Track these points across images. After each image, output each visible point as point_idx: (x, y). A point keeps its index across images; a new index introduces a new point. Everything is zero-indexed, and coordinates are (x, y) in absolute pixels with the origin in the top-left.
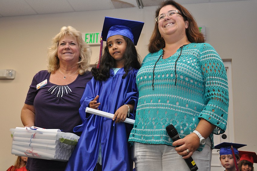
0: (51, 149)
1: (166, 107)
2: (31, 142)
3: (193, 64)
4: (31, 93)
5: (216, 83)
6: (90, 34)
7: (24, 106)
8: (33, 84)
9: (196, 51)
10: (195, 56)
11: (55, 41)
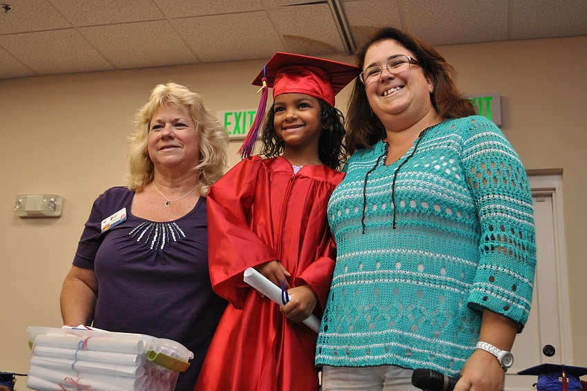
0: (125, 377)
1: (394, 278)
2: (76, 358)
3: (448, 172)
4: (87, 240)
5: (496, 209)
6: (236, 113)
7: (71, 271)
8: (92, 219)
9: (455, 139)
10: (453, 151)
11: (143, 120)
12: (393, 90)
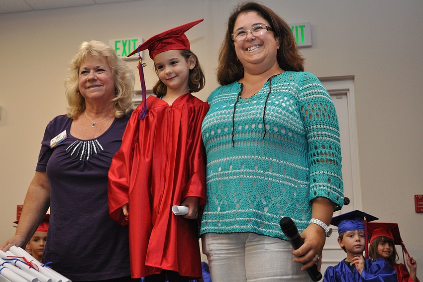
1: (253, 175)
6: (123, 41)
9: (293, 86)
11: (74, 67)
12: (254, 48)
